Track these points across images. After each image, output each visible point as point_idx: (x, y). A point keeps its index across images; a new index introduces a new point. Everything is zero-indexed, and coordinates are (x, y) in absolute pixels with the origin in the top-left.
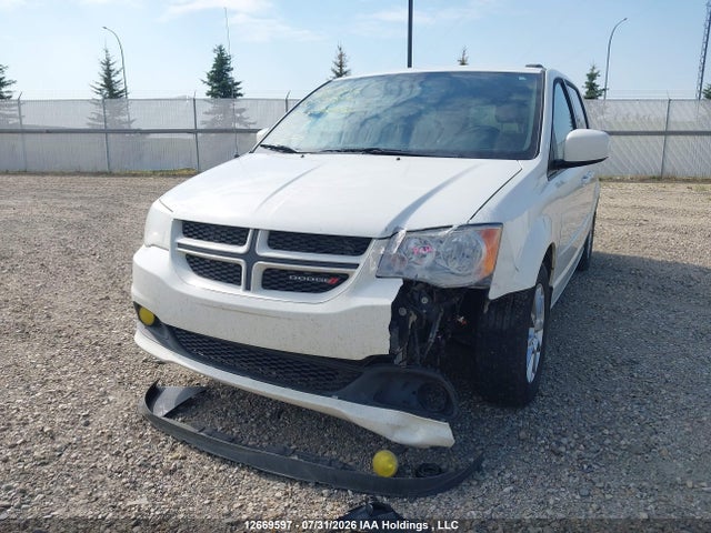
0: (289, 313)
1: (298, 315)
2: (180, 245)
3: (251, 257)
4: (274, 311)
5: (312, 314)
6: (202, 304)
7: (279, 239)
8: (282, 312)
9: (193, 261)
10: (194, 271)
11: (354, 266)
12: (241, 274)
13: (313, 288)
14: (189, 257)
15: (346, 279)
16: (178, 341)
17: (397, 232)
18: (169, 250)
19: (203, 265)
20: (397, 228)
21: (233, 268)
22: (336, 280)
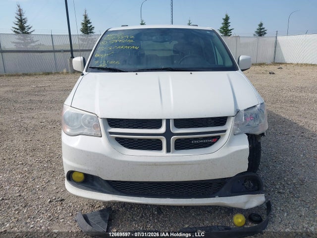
0: (199, 161)
1: (204, 161)
2: (111, 133)
3: (168, 134)
5: (211, 159)
6: (141, 165)
7: (181, 123)
8: (195, 161)
9: (123, 141)
10: (125, 146)
11: (225, 131)
12: (162, 144)
13: (204, 145)
14: (118, 139)
15: (219, 139)
16: (114, 187)
17: (238, 112)
18: (101, 137)
19: (132, 143)
20: (237, 110)
21: (155, 142)
22: (216, 139)
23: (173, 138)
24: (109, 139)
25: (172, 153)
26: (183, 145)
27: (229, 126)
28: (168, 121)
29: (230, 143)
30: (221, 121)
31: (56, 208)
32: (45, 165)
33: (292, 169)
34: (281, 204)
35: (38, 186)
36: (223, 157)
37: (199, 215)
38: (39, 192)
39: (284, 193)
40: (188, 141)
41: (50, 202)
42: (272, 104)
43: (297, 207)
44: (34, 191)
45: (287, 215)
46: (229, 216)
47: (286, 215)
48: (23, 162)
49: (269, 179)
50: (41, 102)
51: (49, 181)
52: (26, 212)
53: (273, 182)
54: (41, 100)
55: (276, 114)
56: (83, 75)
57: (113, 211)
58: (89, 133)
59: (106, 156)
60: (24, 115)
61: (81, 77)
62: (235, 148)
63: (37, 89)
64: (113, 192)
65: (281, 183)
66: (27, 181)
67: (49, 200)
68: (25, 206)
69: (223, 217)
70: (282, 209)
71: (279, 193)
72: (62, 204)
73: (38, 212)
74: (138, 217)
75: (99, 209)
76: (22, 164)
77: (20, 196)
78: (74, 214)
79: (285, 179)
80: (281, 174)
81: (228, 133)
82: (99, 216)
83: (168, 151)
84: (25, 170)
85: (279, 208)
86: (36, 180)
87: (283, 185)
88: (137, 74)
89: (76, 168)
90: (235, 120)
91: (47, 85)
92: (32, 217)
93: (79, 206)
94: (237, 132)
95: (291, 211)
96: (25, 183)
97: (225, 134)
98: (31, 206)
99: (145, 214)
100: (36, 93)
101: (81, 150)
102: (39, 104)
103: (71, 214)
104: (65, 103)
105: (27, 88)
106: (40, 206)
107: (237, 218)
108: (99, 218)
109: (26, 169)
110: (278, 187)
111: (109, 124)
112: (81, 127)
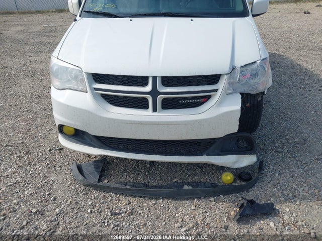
0: (185, 121)
1: (190, 122)
2: (96, 89)
3: (154, 93)
4: (176, 122)
5: (199, 120)
6: (127, 123)
7: (168, 81)
8: (181, 122)
9: (109, 98)
10: (111, 104)
11: (216, 91)
12: (148, 103)
13: (193, 105)
14: (104, 96)
15: (210, 98)
16: (103, 142)
17: (234, 69)
18: (87, 92)
19: (118, 100)
20: (233, 66)
21: (141, 100)
22: (206, 99)
23: (160, 98)
24: (94, 96)
25: (159, 112)
26: (170, 104)
27: (222, 85)
28: (154, 78)
29: (220, 103)
30: (214, 79)
31: (54, 157)
32: (49, 113)
33: (298, 126)
34: (276, 163)
35: (40, 134)
36: (211, 118)
37: (190, 170)
38: (41, 140)
39: (281, 152)
40: (176, 100)
41: (50, 150)
42: (297, 50)
43: (291, 167)
44: (36, 139)
45: (279, 175)
46: (219, 172)
47: (277, 174)
48: (28, 109)
49: (270, 137)
50: (51, 45)
51: (51, 130)
52: (27, 159)
53: (274, 141)
54: (51, 41)
55: (298, 63)
56: (75, 20)
57: (108, 162)
58: (76, 87)
59: (91, 113)
60: (33, 59)
61: (74, 23)
62: (225, 109)
63: (48, 29)
64: (102, 146)
65: (281, 142)
66: (30, 129)
67: (49, 149)
68: (26, 154)
69: (213, 173)
70: (275, 168)
71: (277, 151)
72: (60, 152)
73: (38, 159)
74: (131, 169)
75: (95, 159)
76: (28, 111)
77: (23, 143)
78: (71, 163)
79: (287, 137)
80: (284, 132)
81: (219, 93)
82: (93, 166)
83: (155, 110)
84: (30, 118)
85: (272, 168)
86: (39, 128)
87: (283, 144)
88: (131, 20)
89: (65, 122)
90: (229, 78)
91: (59, 24)
92: (32, 164)
93: (76, 156)
94: (230, 92)
95: (284, 171)
96: (29, 130)
97: (215, 94)
98: (32, 153)
99: (138, 167)
100: (47, 34)
101: (68, 105)
102: (48, 46)
103: (67, 163)
104: (53, 54)
105: (39, 28)
106: (40, 154)
107: (227, 176)
108: (92, 168)
109: (30, 116)
110: (277, 145)
111: (94, 79)
112: (69, 80)
